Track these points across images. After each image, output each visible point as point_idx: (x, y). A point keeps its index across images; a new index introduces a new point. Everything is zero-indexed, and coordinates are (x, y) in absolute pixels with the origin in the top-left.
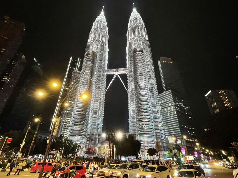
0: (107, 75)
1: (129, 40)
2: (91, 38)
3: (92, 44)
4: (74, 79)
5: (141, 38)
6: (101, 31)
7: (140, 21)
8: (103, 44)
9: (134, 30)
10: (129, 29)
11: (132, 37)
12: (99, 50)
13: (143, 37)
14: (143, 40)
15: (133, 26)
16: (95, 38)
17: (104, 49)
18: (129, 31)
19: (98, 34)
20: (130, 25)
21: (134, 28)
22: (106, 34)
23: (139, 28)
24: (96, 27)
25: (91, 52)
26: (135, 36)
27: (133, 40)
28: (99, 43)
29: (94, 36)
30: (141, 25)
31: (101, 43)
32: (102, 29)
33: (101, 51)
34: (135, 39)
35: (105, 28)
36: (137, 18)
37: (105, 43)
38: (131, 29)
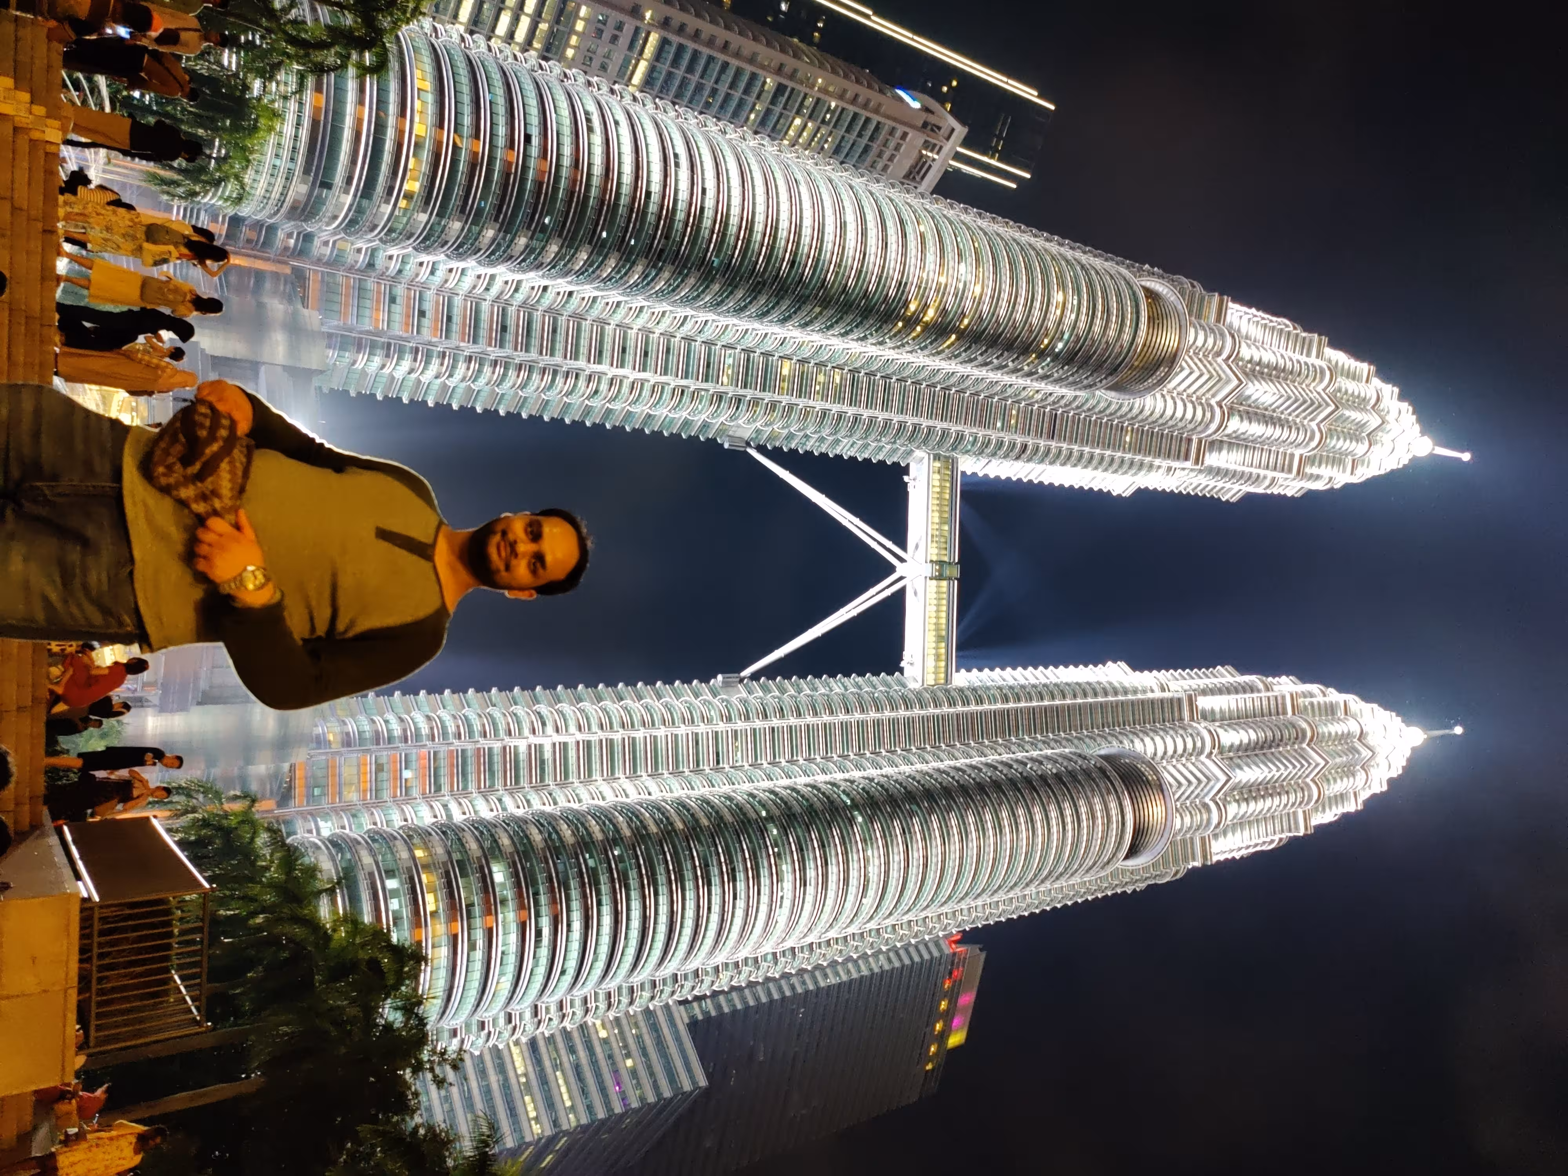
0: (906, 470)
1: (1204, 703)
2: (1255, 332)
3: (1210, 341)
4: (876, 111)
5: (1215, 819)
6: (1301, 437)
7: (1336, 796)
8: (1193, 454)
9: (1280, 752)
10: (1283, 697)
11: (1220, 731)
12: (1147, 412)
13: (1216, 836)
14: (1192, 839)
15: (1309, 734)
16: (1255, 377)
17: (1148, 459)
18: (1270, 694)
19: (1278, 407)
20: (1312, 704)
21: (1296, 751)
22: (1265, 477)
23: (1287, 793)
24: (1340, 390)
25: (1168, 339)
26: (1231, 759)
27: (1199, 744)
28: (1208, 415)
29: (1268, 366)
30: (1304, 812)
31: (1210, 432)
32: (1314, 449)
33: (1133, 429)
34: (1209, 756)
35: (1312, 475)
36: (1362, 767)
37: (1192, 470)
38: (1285, 713)
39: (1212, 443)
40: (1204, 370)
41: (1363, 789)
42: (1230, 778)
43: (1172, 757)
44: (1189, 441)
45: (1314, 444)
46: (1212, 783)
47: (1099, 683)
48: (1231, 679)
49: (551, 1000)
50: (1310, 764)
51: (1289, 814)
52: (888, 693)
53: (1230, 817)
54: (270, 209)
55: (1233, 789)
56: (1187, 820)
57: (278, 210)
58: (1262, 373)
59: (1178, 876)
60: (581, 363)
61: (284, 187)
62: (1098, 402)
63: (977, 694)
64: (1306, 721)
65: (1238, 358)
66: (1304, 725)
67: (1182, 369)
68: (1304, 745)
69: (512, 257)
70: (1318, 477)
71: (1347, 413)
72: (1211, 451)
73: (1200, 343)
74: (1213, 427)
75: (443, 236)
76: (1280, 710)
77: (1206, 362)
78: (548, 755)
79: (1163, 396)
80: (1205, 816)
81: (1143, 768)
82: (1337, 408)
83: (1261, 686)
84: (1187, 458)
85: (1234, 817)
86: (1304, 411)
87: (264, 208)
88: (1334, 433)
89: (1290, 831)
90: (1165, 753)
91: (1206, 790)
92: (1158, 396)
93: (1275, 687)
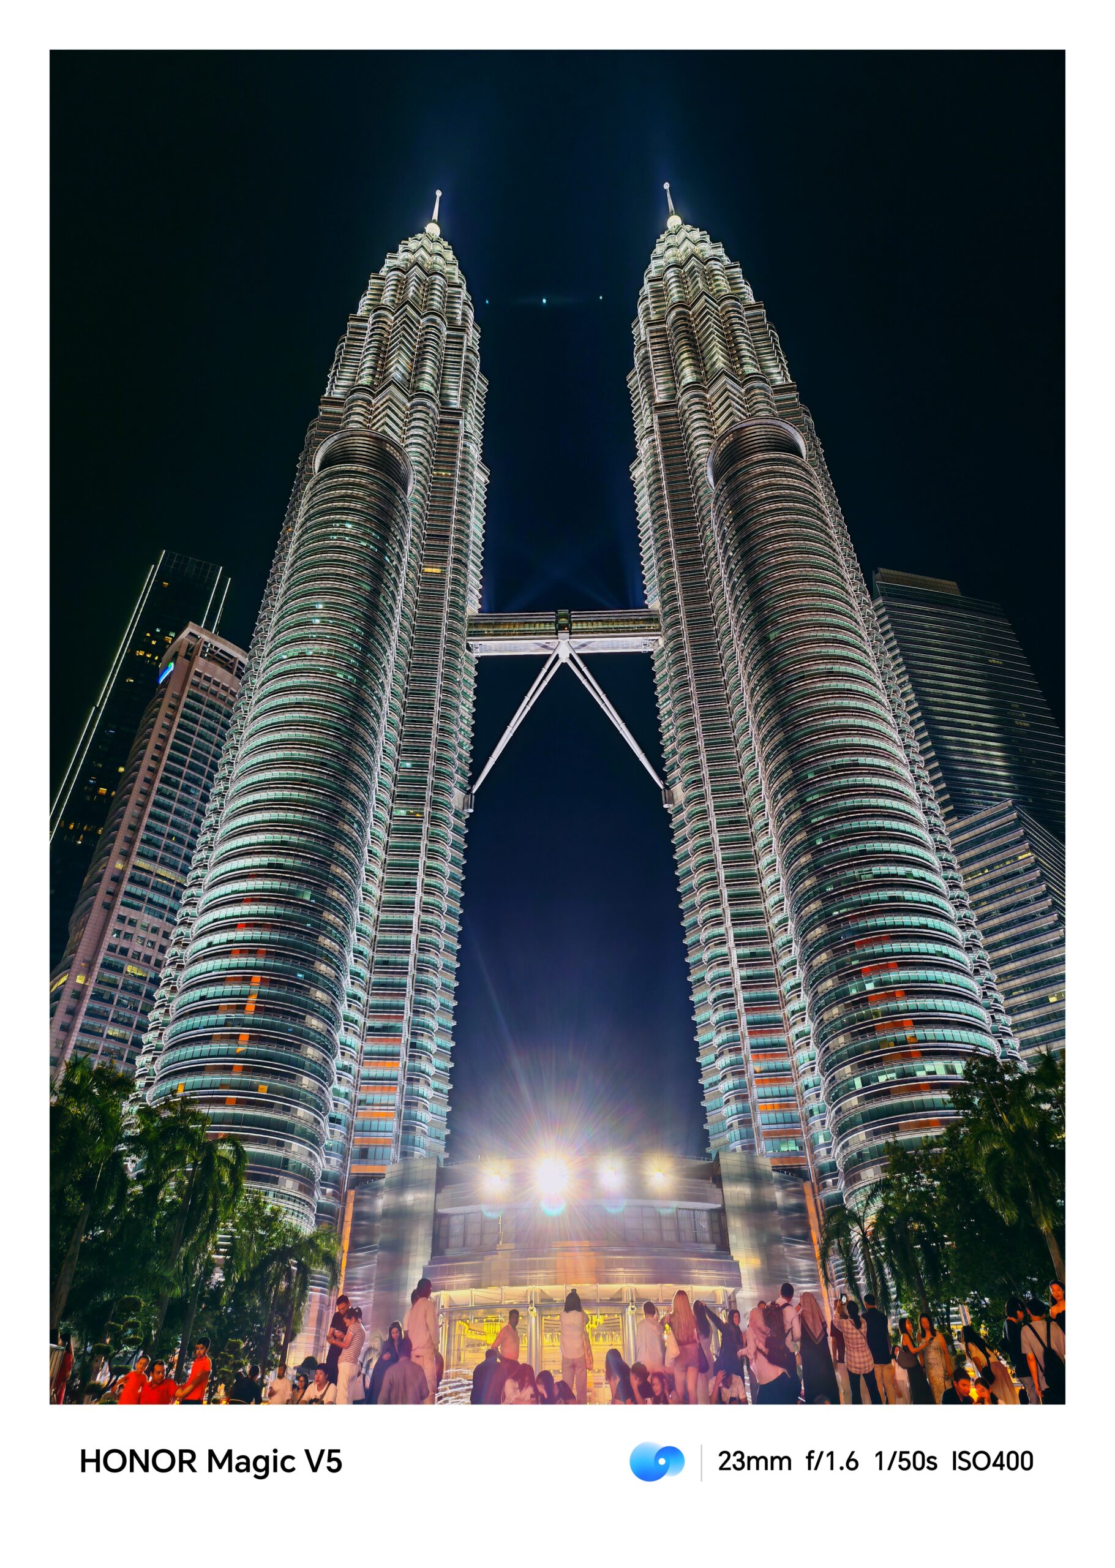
1: (660, 397)
3: (358, 410)
5: (758, 383)
6: (433, 330)
7: (730, 284)
8: (453, 418)
9: (698, 332)
10: (651, 332)
11: (684, 382)
12: (422, 459)
13: (773, 381)
14: (776, 401)
15: (681, 309)
16: (385, 371)
17: (460, 456)
18: (649, 343)
19: (410, 351)
20: (654, 308)
21: (695, 319)
22: (467, 357)
23: (731, 324)
24: (393, 301)
25: (361, 444)
26: (706, 372)
27: (696, 400)
28: (420, 408)
29: (376, 361)
30: (746, 310)
31: (434, 406)
32: (442, 319)
33: (435, 470)
34: (707, 391)
35: (463, 319)
36: (705, 264)
37: (466, 418)
38: (664, 330)
39: (443, 403)
40: (384, 413)
41: (722, 262)
42: (723, 372)
43: (709, 421)
44: (442, 422)
45: (438, 320)
46: (729, 387)
47: (649, 486)
48: (638, 376)
49: (961, 936)
50: (706, 307)
51: (748, 322)
52: (670, 664)
53: (756, 371)
54: (306, 1210)
55: (731, 368)
56: (761, 406)
57: (308, 1203)
58: (382, 365)
59: (808, 411)
60: (413, 939)
61: (289, 1199)
62: (416, 500)
63: (667, 588)
64: (670, 312)
65: (372, 386)
66: (673, 314)
67: (384, 432)
68: (691, 313)
69: (332, 1003)
70: (464, 314)
71: (411, 294)
72: (449, 403)
73: (361, 419)
74: (429, 403)
75: (319, 1062)
76: (662, 334)
77: (377, 413)
78: (746, 950)
79: (407, 446)
80: (757, 391)
81: (723, 445)
82: (408, 302)
83: (643, 351)
84: (457, 423)
85: (755, 366)
86: (412, 329)
87: (306, 1216)
88: (428, 303)
89: (763, 320)
90: (706, 427)
91: (735, 392)
92: (408, 450)
93: (643, 339)
